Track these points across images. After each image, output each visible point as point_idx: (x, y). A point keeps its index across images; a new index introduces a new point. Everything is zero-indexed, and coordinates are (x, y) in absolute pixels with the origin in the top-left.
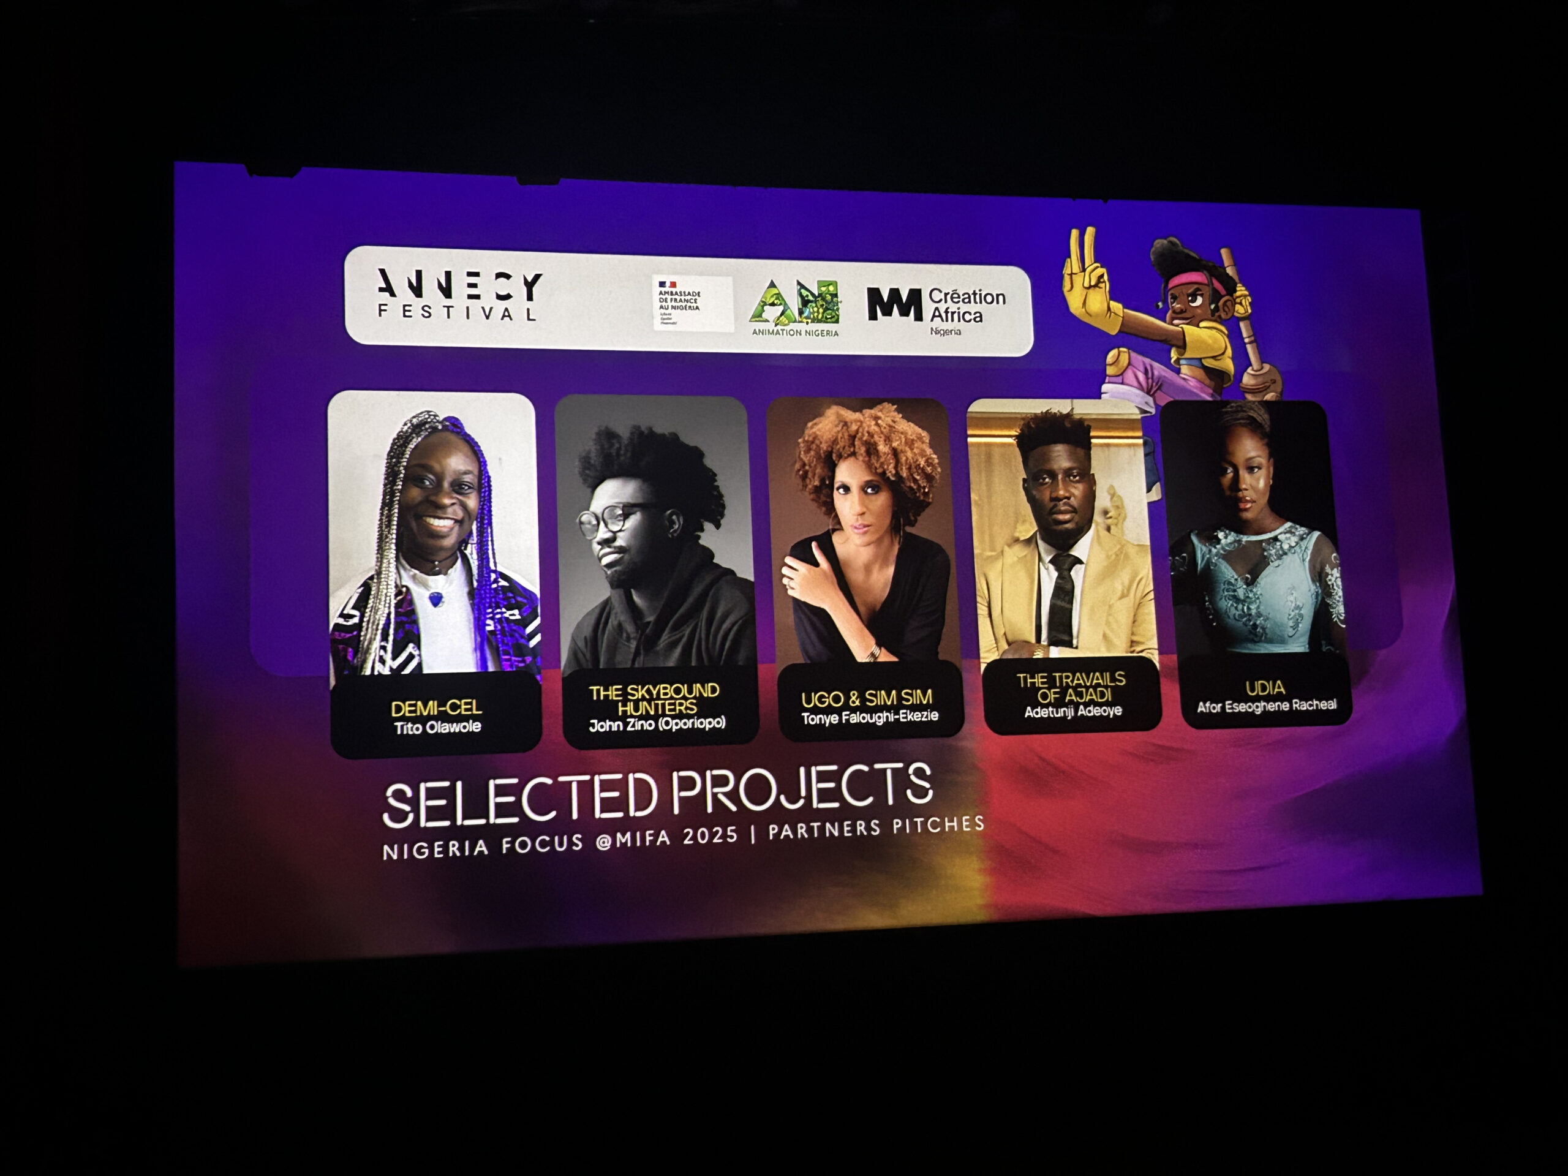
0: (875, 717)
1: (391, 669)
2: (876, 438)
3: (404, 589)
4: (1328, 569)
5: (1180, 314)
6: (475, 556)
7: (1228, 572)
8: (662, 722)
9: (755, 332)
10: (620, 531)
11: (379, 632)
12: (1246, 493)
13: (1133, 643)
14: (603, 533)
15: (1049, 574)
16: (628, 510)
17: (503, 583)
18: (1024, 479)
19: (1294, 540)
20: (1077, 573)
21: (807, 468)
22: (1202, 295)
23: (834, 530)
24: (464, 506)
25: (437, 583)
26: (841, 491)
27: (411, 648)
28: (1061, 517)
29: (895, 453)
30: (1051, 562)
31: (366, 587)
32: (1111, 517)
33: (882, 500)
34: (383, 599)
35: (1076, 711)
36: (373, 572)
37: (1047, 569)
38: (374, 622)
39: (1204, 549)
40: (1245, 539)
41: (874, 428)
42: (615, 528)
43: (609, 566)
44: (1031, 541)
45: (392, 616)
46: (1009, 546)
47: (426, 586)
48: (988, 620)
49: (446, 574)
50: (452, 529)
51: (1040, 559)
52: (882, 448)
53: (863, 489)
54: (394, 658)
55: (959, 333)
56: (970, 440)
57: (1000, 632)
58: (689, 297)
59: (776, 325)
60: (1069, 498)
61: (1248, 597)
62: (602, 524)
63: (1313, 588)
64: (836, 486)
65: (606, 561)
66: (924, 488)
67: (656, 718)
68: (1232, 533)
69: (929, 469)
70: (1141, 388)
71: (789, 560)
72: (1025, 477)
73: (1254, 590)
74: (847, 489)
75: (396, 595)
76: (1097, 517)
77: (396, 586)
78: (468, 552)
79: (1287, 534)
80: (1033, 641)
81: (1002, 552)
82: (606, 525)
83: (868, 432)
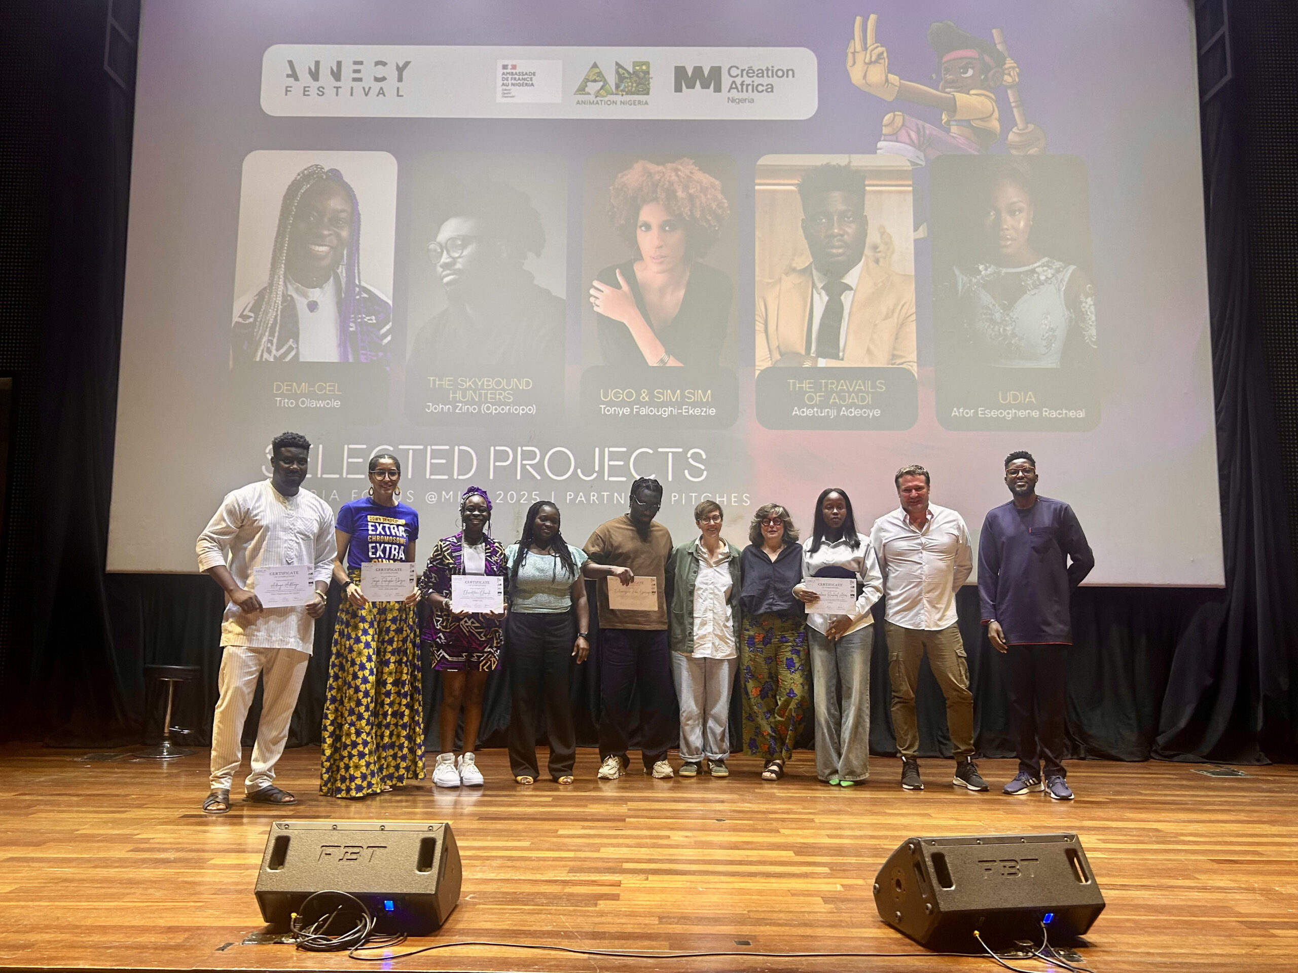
0: (661, 411)
1: (275, 357)
2: (676, 185)
3: (289, 298)
4: (1082, 298)
5: (950, 84)
6: (344, 275)
7: (986, 298)
8: (484, 407)
9: (578, 103)
10: (459, 257)
11: (268, 329)
12: (1007, 232)
13: (894, 356)
14: (445, 259)
15: (821, 298)
16: (466, 241)
17: (365, 295)
18: (803, 220)
19: (1050, 273)
20: (847, 299)
21: (615, 209)
22: (973, 68)
23: (635, 260)
24: (338, 236)
25: (315, 294)
26: (643, 228)
27: (291, 342)
28: (834, 251)
29: (691, 198)
30: (822, 288)
31: (261, 296)
32: (879, 252)
33: (676, 237)
34: (273, 304)
35: (839, 411)
36: (266, 285)
37: (819, 294)
38: (265, 322)
39: (965, 278)
40: (1004, 271)
41: (674, 178)
42: (456, 255)
43: (448, 283)
44: (806, 271)
45: (279, 318)
46: (787, 274)
47: (305, 295)
48: (764, 335)
49: (321, 287)
50: (328, 253)
51: (814, 285)
52: (680, 194)
53: (662, 227)
54: (277, 350)
55: (752, 101)
56: (757, 187)
57: (775, 344)
58: (526, 76)
59: (596, 97)
60: (842, 236)
61: (1005, 320)
62: (445, 252)
63: (1067, 313)
64: (639, 224)
65: (446, 280)
66: (715, 226)
67: (479, 404)
68: (992, 266)
69: (720, 212)
70: (912, 144)
71: (596, 283)
72: (804, 217)
73: (1011, 314)
74: (648, 227)
75: (282, 303)
76: (867, 251)
77: (283, 295)
78: (339, 271)
79: (1042, 269)
80: (803, 352)
81: (780, 279)
82: (448, 253)
83: (669, 181)
